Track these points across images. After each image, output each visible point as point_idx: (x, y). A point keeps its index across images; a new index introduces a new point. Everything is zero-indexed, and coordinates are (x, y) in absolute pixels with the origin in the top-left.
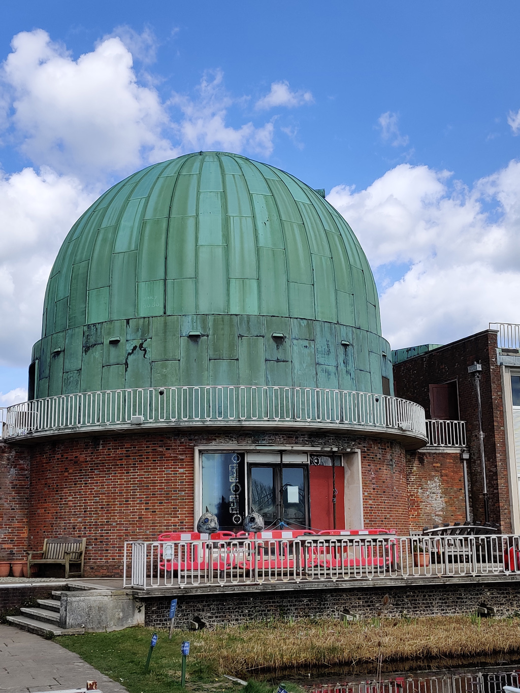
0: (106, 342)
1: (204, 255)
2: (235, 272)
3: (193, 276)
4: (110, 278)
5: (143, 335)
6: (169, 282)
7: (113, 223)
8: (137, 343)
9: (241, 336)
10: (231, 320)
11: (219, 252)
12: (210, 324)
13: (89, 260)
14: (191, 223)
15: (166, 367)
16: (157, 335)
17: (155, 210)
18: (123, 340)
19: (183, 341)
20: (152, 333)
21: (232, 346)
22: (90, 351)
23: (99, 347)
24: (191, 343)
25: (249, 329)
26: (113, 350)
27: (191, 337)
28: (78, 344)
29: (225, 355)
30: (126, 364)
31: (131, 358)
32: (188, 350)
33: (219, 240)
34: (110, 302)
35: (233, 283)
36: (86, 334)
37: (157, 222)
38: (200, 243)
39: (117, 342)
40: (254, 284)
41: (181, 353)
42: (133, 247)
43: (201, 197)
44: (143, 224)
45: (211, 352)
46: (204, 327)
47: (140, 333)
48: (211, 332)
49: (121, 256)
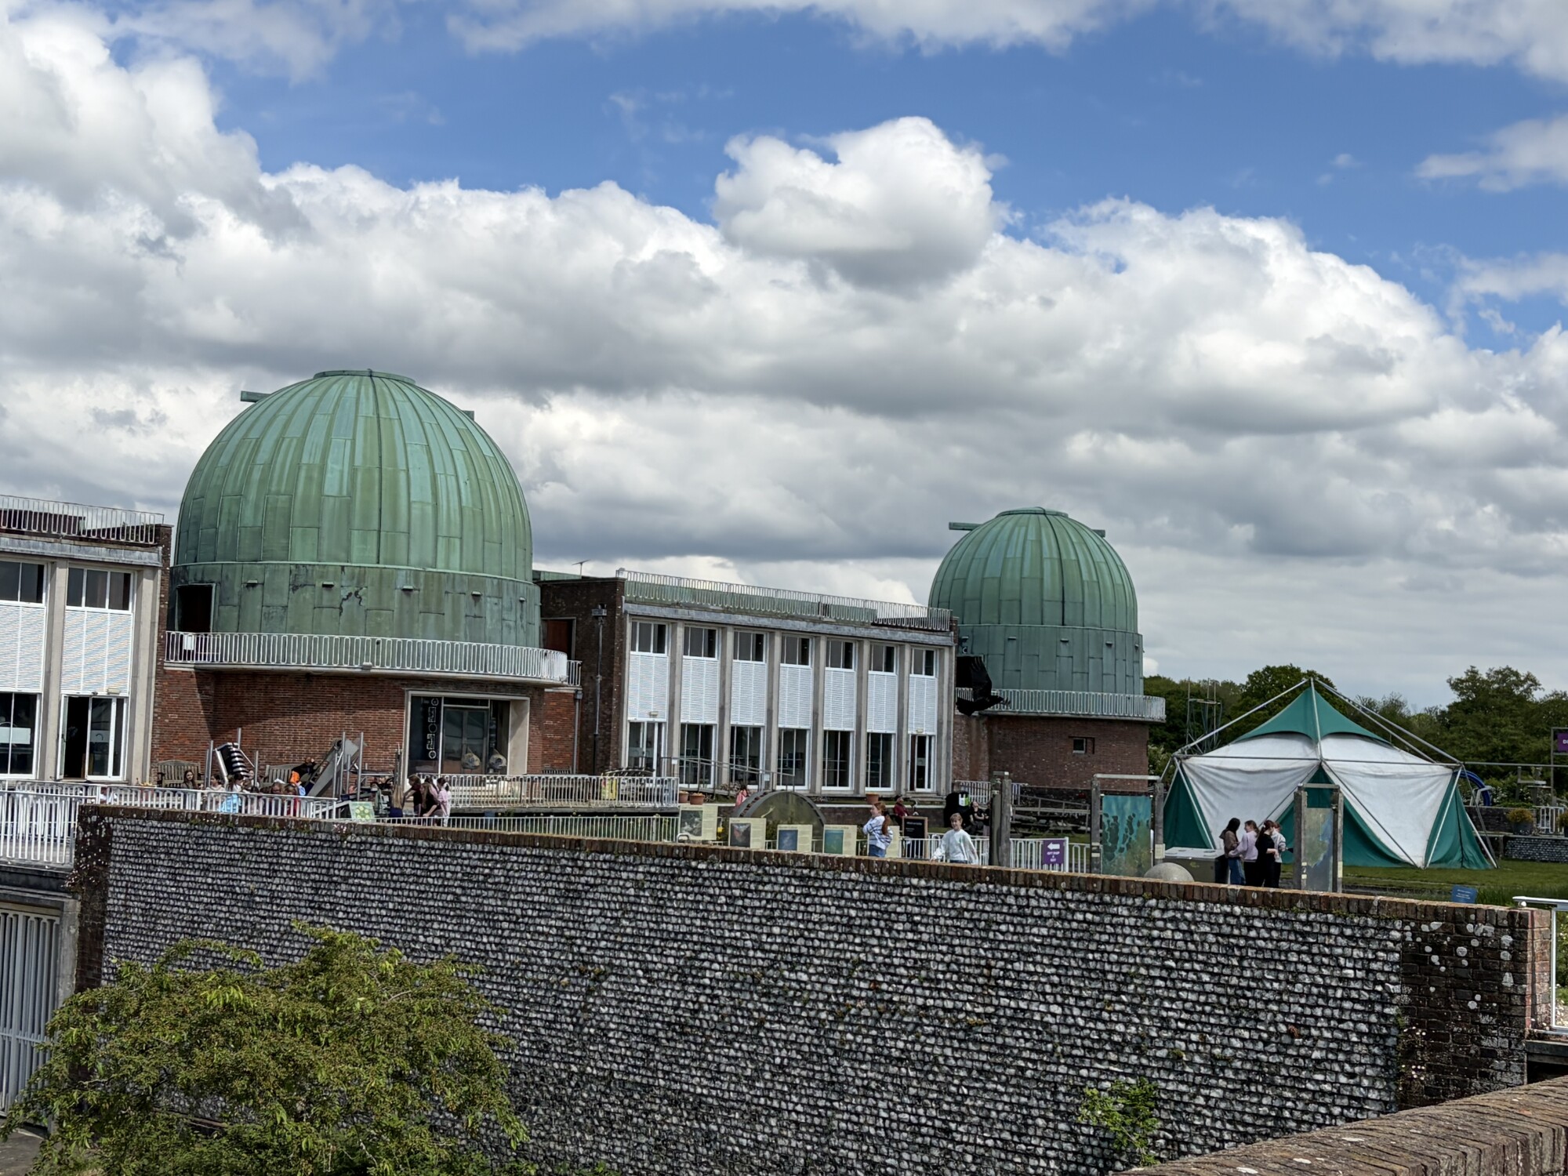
0: (319, 584)
1: (416, 512)
2: (443, 532)
3: (406, 530)
4: (320, 520)
5: (358, 583)
6: (382, 533)
7: (318, 460)
8: (352, 590)
9: (447, 593)
10: (440, 578)
11: (429, 509)
12: (422, 580)
13: (292, 497)
14: (402, 476)
15: (379, 615)
16: (372, 585)
17: (364, 456)
18: (337, 585)
19: (397, 594)
20: (368, 582)
21: (440, 601)
22: (299, 590)
23: (310, 588)
24: (404, 596)
25: (453, 587)
26: (326, 594)
27: (404, 590)
28: (284, 581)
29: (433, 609)
30: (341, 608)
31: (345, 604)
32: (401, 602)
33: (429, 498)
34: (319, 544)
35: (440, 539)
36: (294, 573)
37: (369, 470)
38: (412, 499)
39: (331, 586)
40: (457, 542)
41: (396, 605)
42: (345, 493)
43: (409, 448)
44: (353, 471)
45: (421, 606)
46: (416, 582)
47: (355, 581)
48: (422, 587)
49: (331, 500)
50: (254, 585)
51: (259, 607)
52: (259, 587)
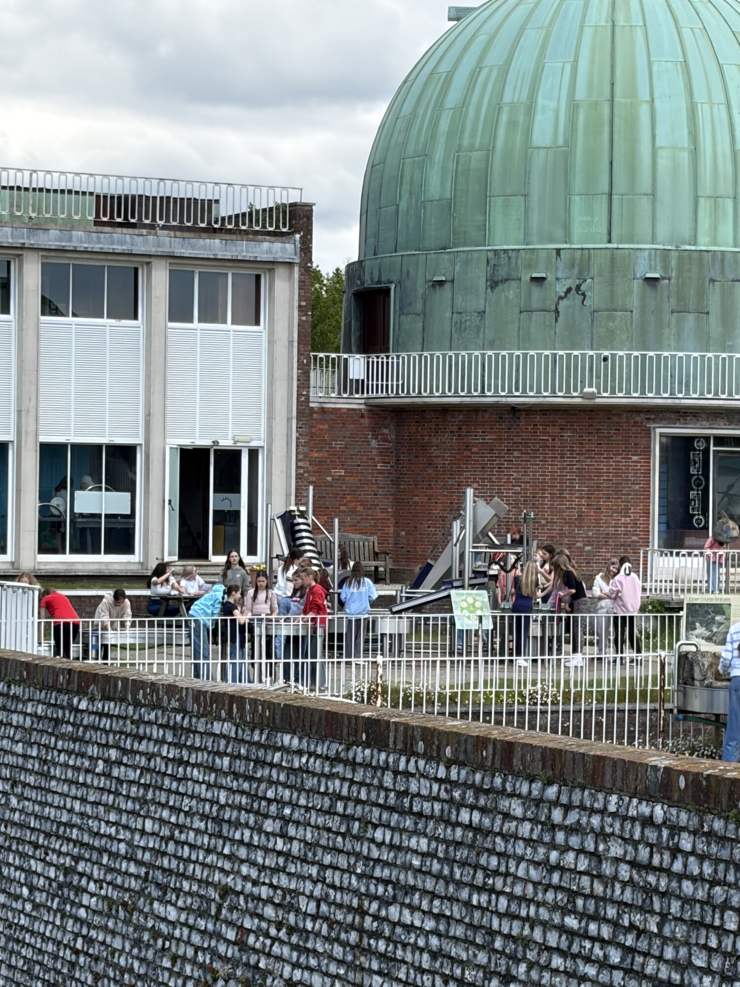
0: (526, 278)
1: (664, 162)
2: (706, 187)
3: (649, 191)
4: (527, 183)
5: (581, 272)
6: (615, 198)
7: (524, 97)
8: (571, 283)
9: (712, 281)
10: (701, 259)
11: (685, 157)
12: (673, 263)
13: (489, 150)
14: (644, 110)
15: (613, 319)
16: (601, 274)
17: (590, 86)
18: (550, 278)
19: (637, 285)
20: (595, 270)
21: (701, 294)
22: (500, 287)
23: (513, 284)
24: (648, 288)
25: (723, 271)
26: (536, 291)
27: (648, 279)
28: (479, 275)
29: (692, 305)
30: (557, 311)
31: (563, 304)
32: (643, 298)
33: (684, 140)
34: (527, 219)
35: (702, 201)
36: (492, 263)
37: (595, 106)
38: (658, 144)
39: (541, 280)
40: (729, 203)
41: (635, 302)
42: (561, 141)
43: (655, 68)
44: (573, 107)
45: (673, 302)
46: (666, 267)
47: (576, 271)
48: (674, 275)
49: (542, 153)
50: (441, 283)
51: (448, 314)
52: (447, 286)
